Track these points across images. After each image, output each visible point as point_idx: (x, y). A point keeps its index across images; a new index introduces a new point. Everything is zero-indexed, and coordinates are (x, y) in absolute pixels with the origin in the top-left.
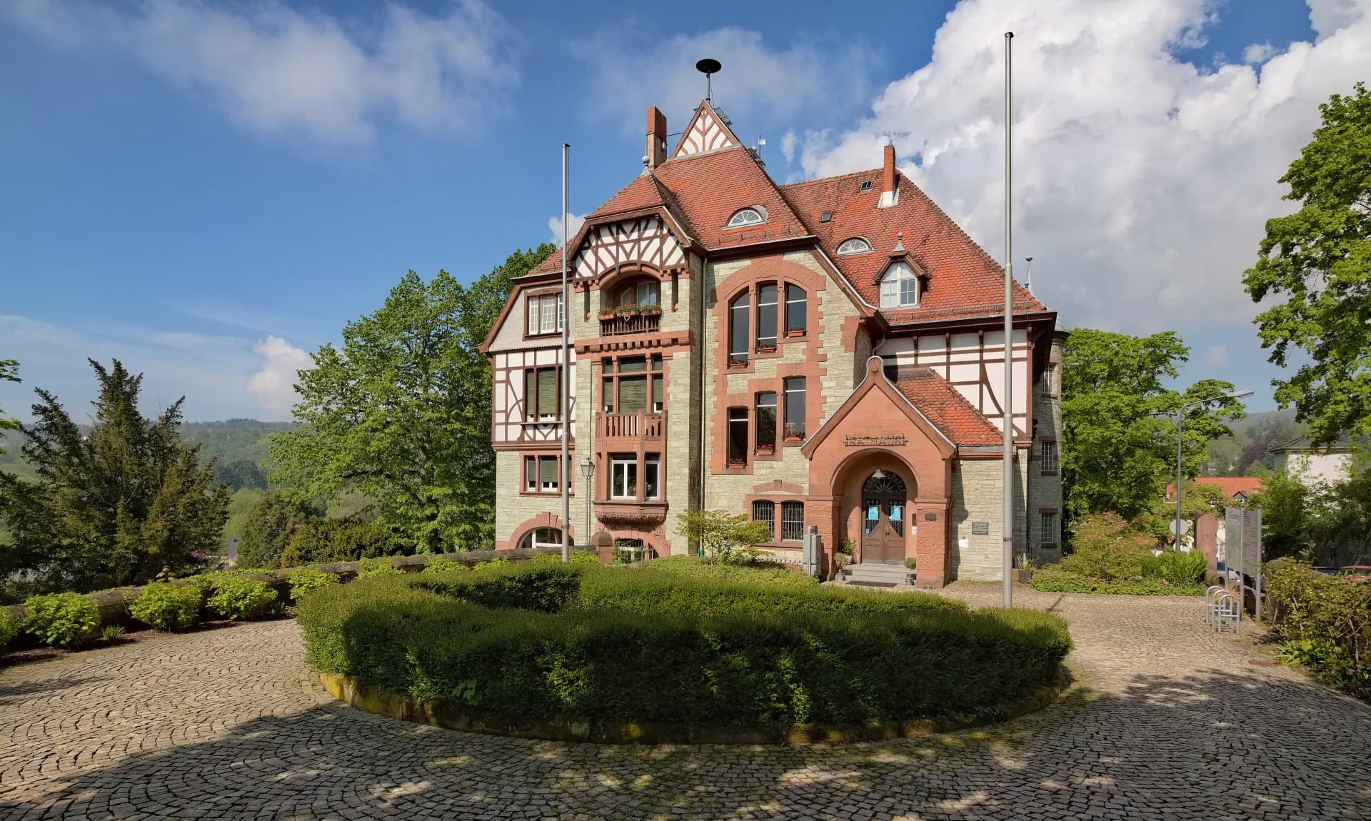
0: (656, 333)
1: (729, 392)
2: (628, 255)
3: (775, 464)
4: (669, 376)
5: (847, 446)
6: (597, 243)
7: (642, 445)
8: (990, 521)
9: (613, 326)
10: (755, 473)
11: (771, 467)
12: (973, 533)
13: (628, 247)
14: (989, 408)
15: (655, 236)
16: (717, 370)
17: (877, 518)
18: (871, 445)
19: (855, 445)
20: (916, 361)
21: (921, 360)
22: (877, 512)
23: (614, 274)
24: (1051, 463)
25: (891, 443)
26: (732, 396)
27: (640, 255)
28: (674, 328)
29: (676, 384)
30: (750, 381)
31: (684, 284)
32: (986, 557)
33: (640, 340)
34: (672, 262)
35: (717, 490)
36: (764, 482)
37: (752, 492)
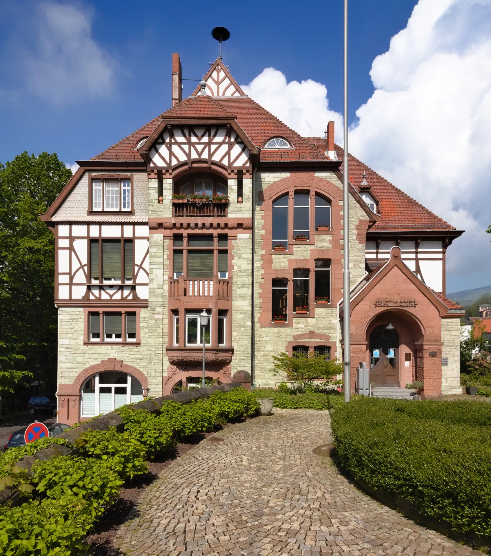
0: (224, 218)
1: (273, 268)
2: (200, 154)
3: (309, 320)
4: (233, 252)
5: (376, 307)
6: (170, 140)
7: (216, 304)
8: (448, 356)
9: (185, 209)
10: (295, 325)
11: (307, 322)
13: (200, 147)
15: (224, 142)
16: (264, 251)
17: (379, 357)
18: (392, 306)
19: (382, 306)
20: (377, 256)
21: (380, 256)
22: (379, 352)
23: (186, 167)
25: (406, 305)
26: (276, 270)
27: (211, 155)
28: (239, 215)
30: (290, 260)
31: (247, 182)
32: (446, 379)
33: (209, 222)
34: (239, 164)
35: (265, 339)
36: (301, 333)
37: (292, 340)
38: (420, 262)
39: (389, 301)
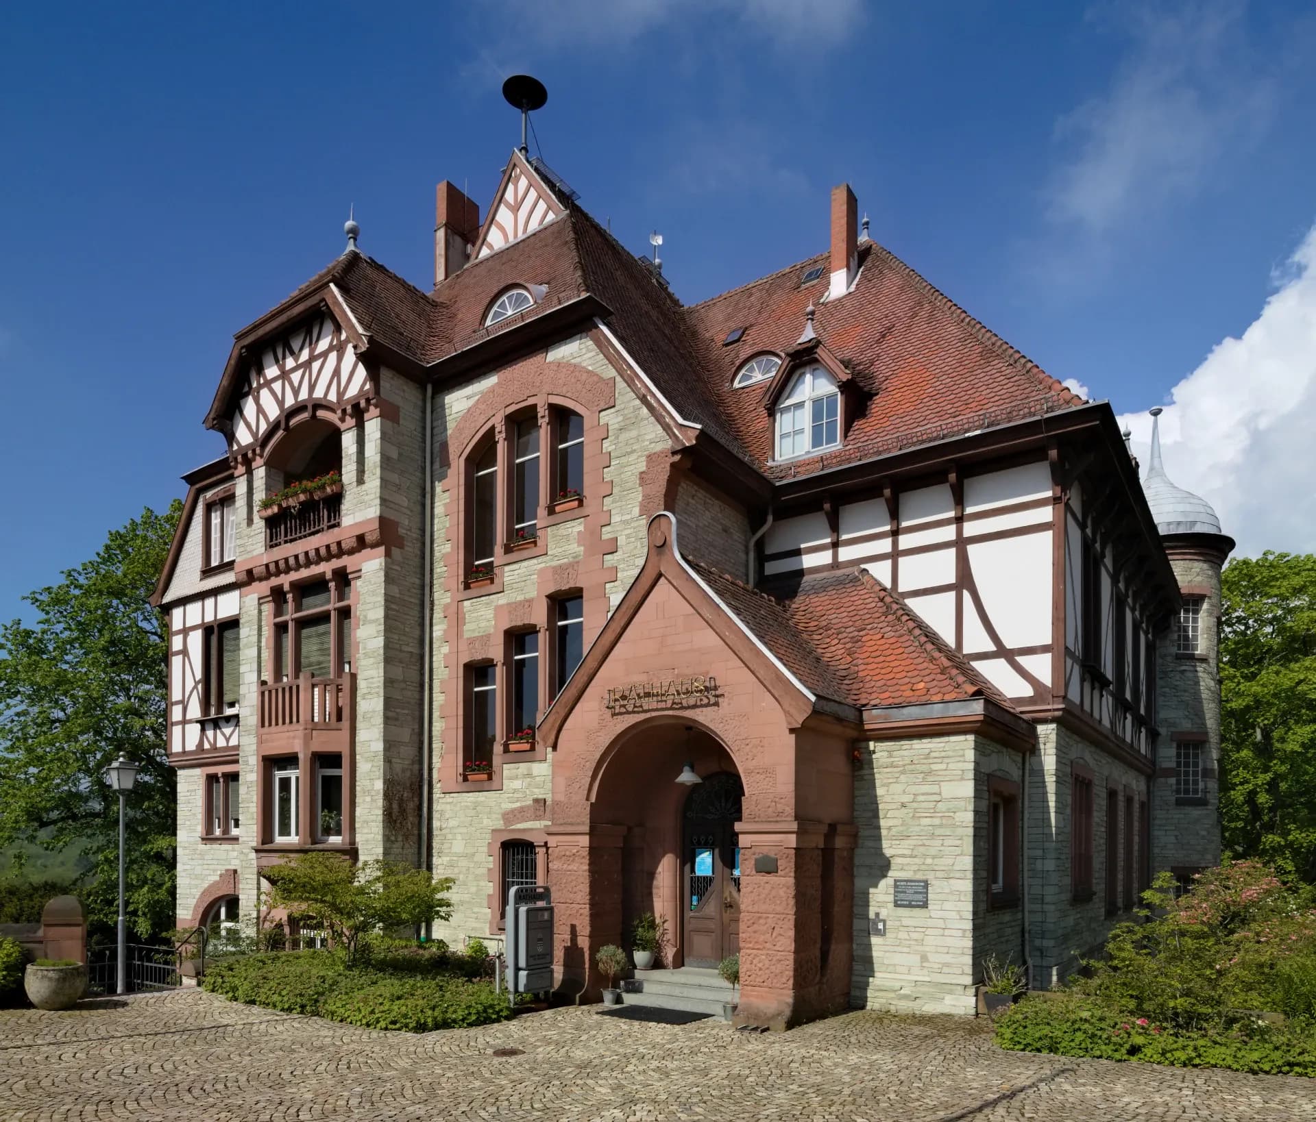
0: (336, 529)
1: (466, 635)
3: (536, 768)
4: (358, 611)
5: (614, 715)
6: (258, 382)
7: (308, 739)
8: (930, 876)
11: (529, 775)
12: (896, 905)
13: (297, 378)
14: (976, 640)
15: (331, 349)
16: (449, 594)
17: (709, 874)
18: (654, 709)
19: (628, 713)
20: (835, 556)
21: (845, 554)
22: (709, 860)
23: (280, 432)
24: (1196, 782)
25: (692, 701)
26: (471, 641)
28: (360, 516)
29: (367, 623)
30: (498, 609)
31: (373, 427)
32: (924, 958)
33: (315, 548)
34: (353, 391)
35: (452, 823)
36: (518, 805)
37: (500, 824)
38: (971, 549)
39: (648, 695)
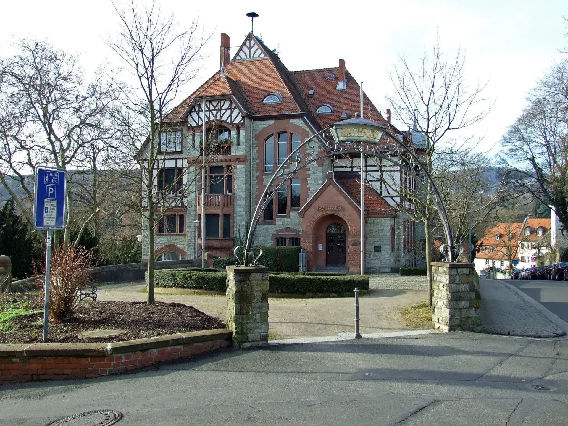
0: (229, 155)
1: (264, 184)
2: (215, 117)
4: (235, 176)
5: (318, 212)
6: (199, 109)
7: (222, 211)
8: (382, 245)
10: (277, 223)
11: (285, 221)
12: (375, 251)
13: (215, 113)
14: (384, 193)
15: (229, 108)
16: (258, 173)
18: (329, 212)
19: (322, 212)
20: (352, 169)
23: (207, 125)
27: (221, 117)
28: (238, 153)
29: (238, 180)
31: (243, 132)
32: (380, 262)
33: (220, 158)
34: (237, 121)
36: (281, 228)
37: (275, 233)
